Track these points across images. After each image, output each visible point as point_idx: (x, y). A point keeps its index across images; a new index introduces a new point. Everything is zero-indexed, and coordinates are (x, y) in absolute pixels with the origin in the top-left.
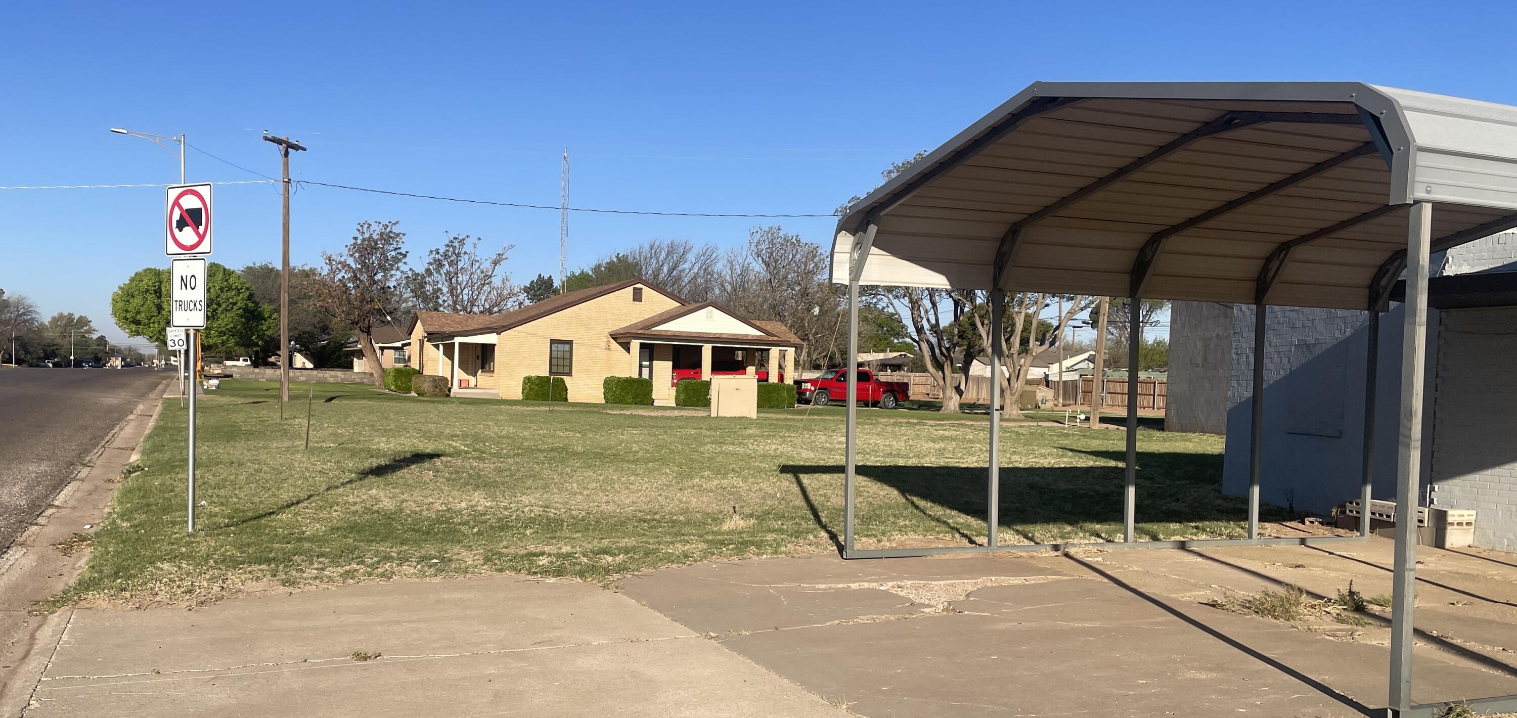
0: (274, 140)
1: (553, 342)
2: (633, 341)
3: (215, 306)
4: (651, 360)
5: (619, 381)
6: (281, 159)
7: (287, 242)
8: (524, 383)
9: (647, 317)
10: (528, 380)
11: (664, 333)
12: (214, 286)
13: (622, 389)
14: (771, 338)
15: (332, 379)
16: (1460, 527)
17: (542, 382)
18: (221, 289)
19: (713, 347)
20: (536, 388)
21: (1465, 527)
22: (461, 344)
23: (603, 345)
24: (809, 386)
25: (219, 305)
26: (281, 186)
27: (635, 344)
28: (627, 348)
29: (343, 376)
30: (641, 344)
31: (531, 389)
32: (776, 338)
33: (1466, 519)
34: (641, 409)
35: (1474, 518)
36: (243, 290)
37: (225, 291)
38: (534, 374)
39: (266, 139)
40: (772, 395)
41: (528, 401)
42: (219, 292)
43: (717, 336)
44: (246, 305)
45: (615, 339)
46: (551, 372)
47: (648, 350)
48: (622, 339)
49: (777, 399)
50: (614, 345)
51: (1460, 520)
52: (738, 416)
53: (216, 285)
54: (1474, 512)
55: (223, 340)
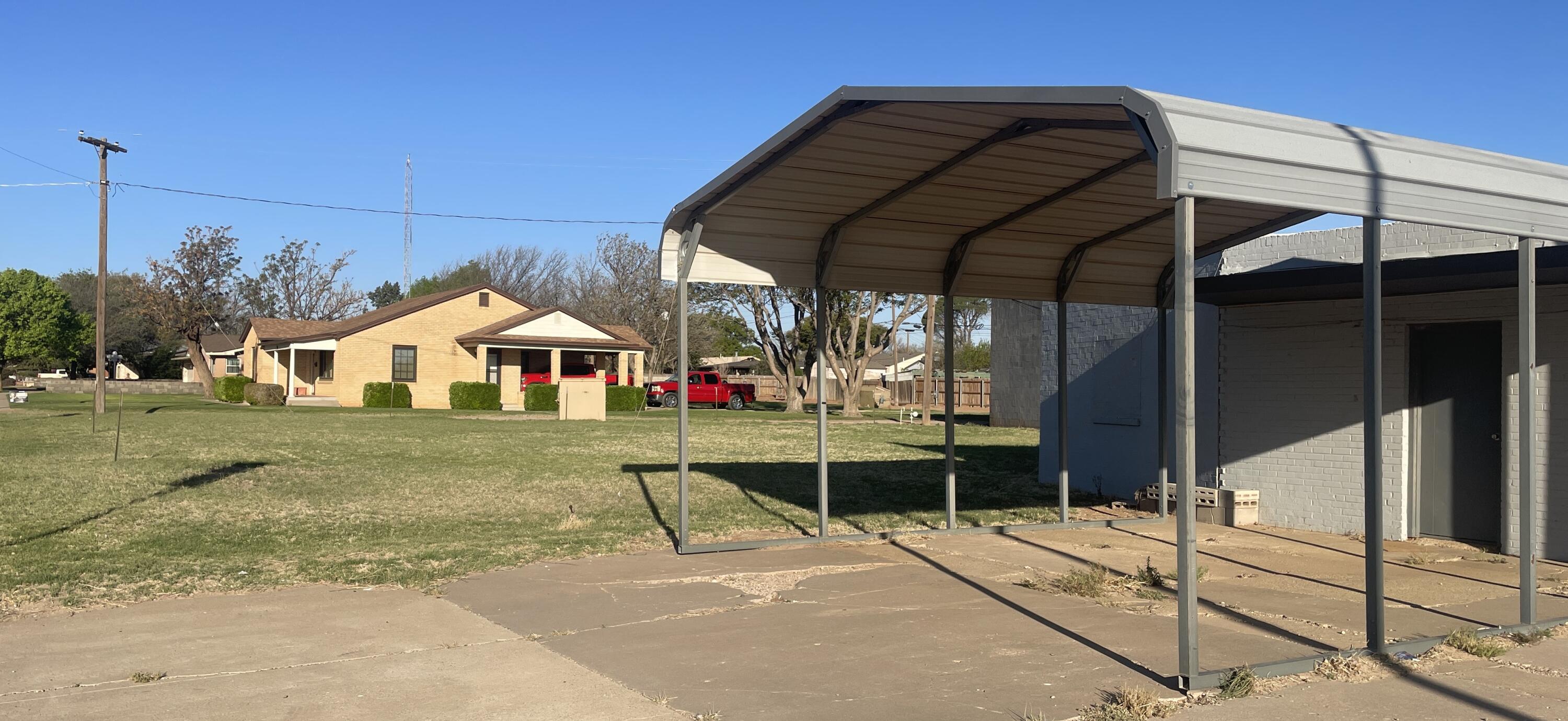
0: (90, 141)
1: (396, 347)
2: (480, 345)
3: (26, 315)
4: (499, 364)
5: (466, 387)
6: (98, 161)
7: (104, 246)
8: (366, 390)
9: (494, 322)
10: (369, 387)
11: (511, 338)
12: (26, 294)
13: (469, 395)
14: (619, 342)
15: (157, 391)
16: (1246, 506)
17: (384, 387)
18: (34, 297)
19: (562, 351)
20: (378, 395)
21: (1250, 506)
22: (297, 351)
23: (449, 350)
24: (658, 388)
25: (31, 314)
26: (98, 189)
27: (482, 349)
28: (473, 352)
29: (170, 387)
30: (488, 349)
31: (372, 396)
32: (625, 342)
33: (1251, 499)
34: (489, 414)
35: (1258, 497)
36: (58, 298)
37: (37, 299)
38: (375, 381)
39: (82, 139)
40: (622, 398)
41: (370, 409)
42: (31, 300)
43: (566, 340)
44: (62, 313)
45: (461, 344)
46: (394, 378)
47: (496, 355)
48: (469, 344)
49: (627, 402)
50: (460, 350)
51: (1245, 499)
52: (587, 418)
53: (28, 293)
54: (1257, 492)
55: (34, 351)
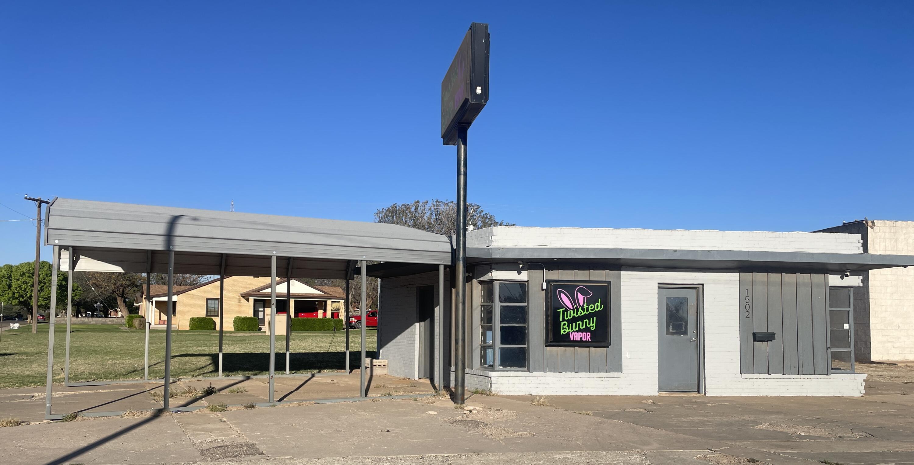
0: (31, 199)
1: (208, 299)
2: (250, 298)
3: (42, 284)
4: (264, 307)
5: (240, 319)
8: (190, 321)
9: (262, 285)
10: (192, 319)
11: (266, 294)
12: (42, 274)
13: (241, 323)
14: (326, 295)
16: (380, 367)
17: (200, 320)
18: (47, 275)
19: (295, 300)
20: (196, 323)
21: (382, 367)
22: (156, 301)
23: (237, 300)
24: (353, 319)
25: (45, 284)
26: (36, 222)
27: (252, 299)
28: (248, 300)
30: (254, 299)
31: (193, 324)
32: (329, 295)
33: (383, 363)
34: (242, 333)
35: (387, 363)
36: (60, 276)
38: (196, 316)
39: (26, 198)
40: (325, 324)
41: (192, 331)
42: (45, 276)
43: (297, 295)
44: (61, 283)
45: (243, 297)
46: (207, 315)
47: (262, 303)
48: (246, 296)
49: (328, 326)
50: (243, 300)
51: (380, 364)
53: (43, 273)
54: (387, 361)
